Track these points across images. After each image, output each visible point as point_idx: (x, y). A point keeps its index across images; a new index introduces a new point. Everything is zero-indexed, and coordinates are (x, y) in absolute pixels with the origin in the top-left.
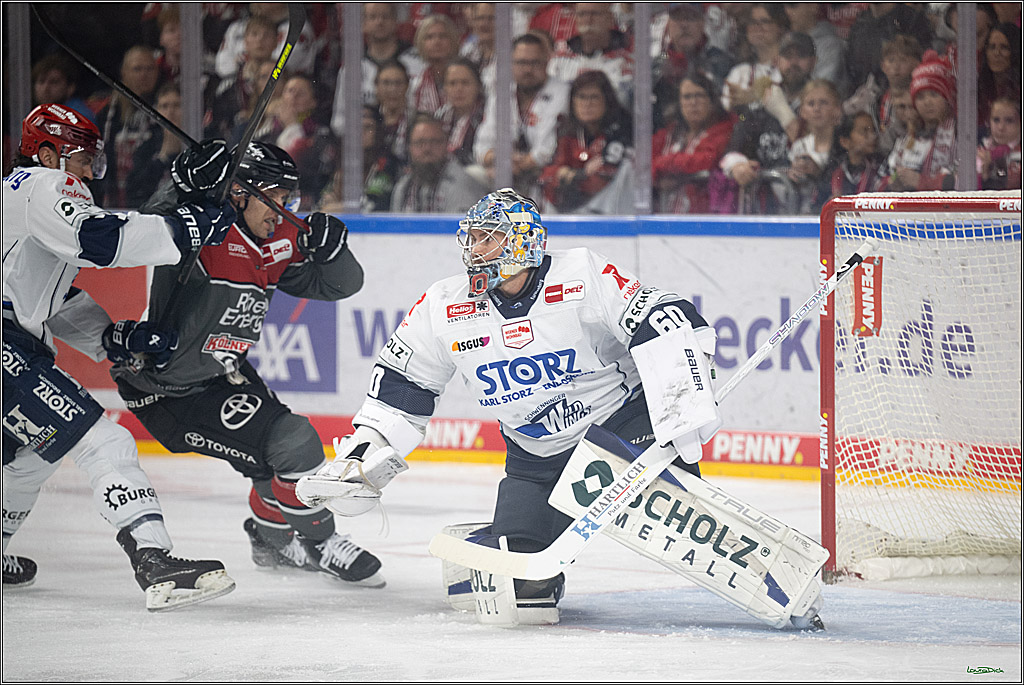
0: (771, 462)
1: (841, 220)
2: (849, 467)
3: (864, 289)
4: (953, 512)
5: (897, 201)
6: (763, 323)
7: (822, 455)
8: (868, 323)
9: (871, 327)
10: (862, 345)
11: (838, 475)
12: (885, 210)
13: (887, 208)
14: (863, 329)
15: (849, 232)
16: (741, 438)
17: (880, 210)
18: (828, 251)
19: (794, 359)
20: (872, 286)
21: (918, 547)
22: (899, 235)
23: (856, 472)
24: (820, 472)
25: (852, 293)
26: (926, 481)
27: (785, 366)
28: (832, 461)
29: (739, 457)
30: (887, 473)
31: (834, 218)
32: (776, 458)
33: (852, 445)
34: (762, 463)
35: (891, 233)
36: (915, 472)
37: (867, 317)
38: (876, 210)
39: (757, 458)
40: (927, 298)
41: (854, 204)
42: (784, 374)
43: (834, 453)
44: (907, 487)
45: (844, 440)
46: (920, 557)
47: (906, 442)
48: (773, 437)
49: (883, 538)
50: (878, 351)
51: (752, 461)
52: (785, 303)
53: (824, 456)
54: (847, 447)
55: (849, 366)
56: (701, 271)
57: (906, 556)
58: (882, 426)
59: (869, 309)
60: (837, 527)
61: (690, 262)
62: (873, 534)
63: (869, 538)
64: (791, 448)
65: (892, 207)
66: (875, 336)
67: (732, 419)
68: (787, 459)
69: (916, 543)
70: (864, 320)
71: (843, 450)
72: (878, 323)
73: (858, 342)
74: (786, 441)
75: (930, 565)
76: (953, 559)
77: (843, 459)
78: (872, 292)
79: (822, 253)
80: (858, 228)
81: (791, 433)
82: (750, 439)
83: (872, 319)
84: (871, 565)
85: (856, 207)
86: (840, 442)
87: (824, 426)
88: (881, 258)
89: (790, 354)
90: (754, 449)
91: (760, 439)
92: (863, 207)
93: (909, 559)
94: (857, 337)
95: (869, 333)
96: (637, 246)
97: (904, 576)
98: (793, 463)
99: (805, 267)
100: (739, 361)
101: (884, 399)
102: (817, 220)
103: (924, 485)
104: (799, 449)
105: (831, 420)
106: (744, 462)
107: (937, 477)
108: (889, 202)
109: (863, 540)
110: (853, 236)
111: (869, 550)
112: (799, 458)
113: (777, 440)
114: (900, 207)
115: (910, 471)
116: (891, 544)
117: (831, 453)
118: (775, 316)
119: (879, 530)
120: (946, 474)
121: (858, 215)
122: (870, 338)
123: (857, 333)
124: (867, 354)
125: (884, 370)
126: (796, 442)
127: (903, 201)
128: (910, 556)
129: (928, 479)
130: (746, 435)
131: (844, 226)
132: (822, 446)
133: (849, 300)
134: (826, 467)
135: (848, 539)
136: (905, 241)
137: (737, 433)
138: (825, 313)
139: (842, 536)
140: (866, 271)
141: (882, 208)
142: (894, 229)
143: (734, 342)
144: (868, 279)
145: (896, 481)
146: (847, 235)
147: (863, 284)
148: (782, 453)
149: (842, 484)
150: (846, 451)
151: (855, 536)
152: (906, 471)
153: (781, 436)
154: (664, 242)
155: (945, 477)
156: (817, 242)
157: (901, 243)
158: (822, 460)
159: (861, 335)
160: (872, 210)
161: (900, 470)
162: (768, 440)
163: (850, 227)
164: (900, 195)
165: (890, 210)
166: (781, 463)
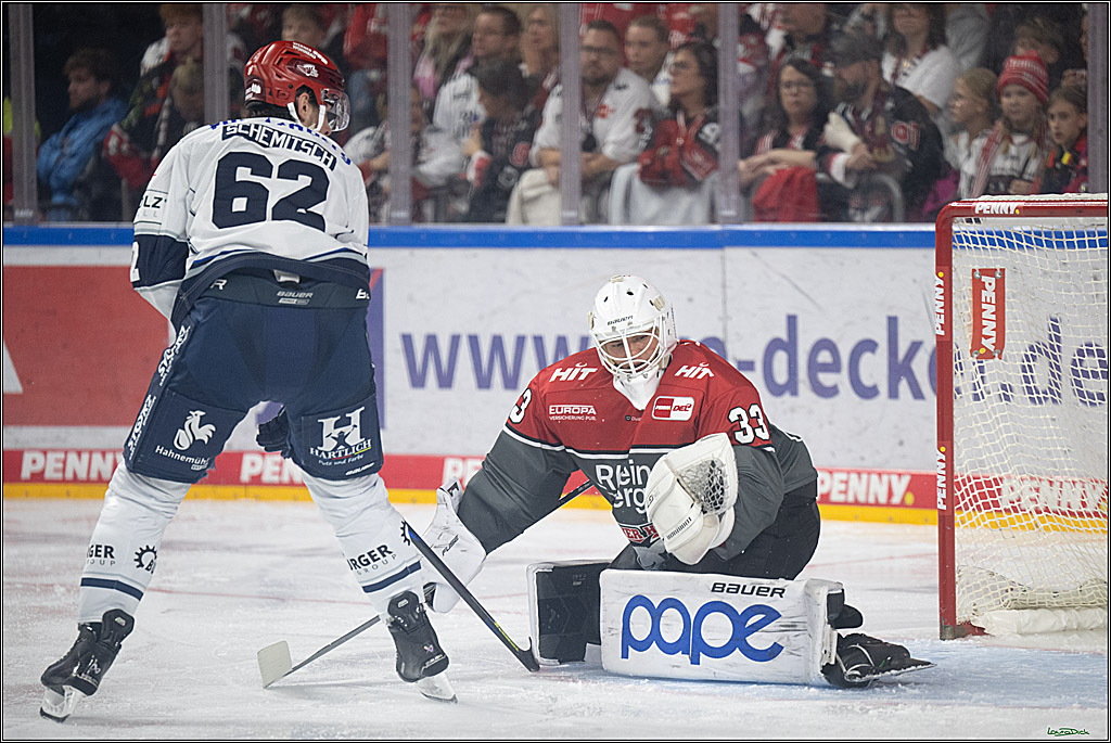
0: (877, 504)
1: (959, 227)
2: (971, 508)
3: (984, 306)
4: (1089, 558)
5: (1022, 204)
6: (868, 345)
7: (939, 494)
8: (988, 344)
9: (992, 348)
10: (981, 369)
11: (957, 516)
12: (1009, 215)
13: (1012, 212)
14: (982, 351)
15: (968, 241)
16: (844, 476)
17: (1004, 215)
18: (944, 263)
19: (904, 386)
20: (994, 302)
21: (1048, 597)
22: (1024, 244)
23: (979, 514)
24: (937, 512)
25: (970, 310)
26: (1057, 524)
27: (893, 393)
28: (951, 501)
29: (841, 498)
30: (1014, 514)
31: (951, 225)
32: (883, 499)
33: (973, 482)
34: (867, 504)
35: (1015, 241)
36: (1044, 514)
37: (987, 337)
38: (999, 215)
39: (862, 499)
40: (1054, 316)
41: (974, 208)
42: (892, 402)
43: (953, 492)
44: (1036, 530)
45: (965, 477)
46: (1052, 609)
47: (1032, 478)
48: (880, 475)
49: (1009, 587)
50: (1000, 376)
51: (856, 503)
52: (893, 322)
53: (941, 495)
54: (968, 484)
55: (968, 393)
56: (796, 287)
57: (1036, 608)
58: (1006, 461)
59: (989, 328)
60: (957, 575)
61: (784, 277)
62: (997, 583)
63: (994, 588)
64: (900, 487)
65: (1017, 212)
66: (997, 359)
67: (833, 454)
68: (896, 500)
69: (1047, 593)
70: (984, 341)
71: (963, 489)
72: (1000, 344)
73: (977, 365)
74: (894, 478)
75: (1063, 618)
76: (1089, 610)
77: (963, 499)
78: (993, 308)
79: (937, 264)
80: (977, 236)
81: (900, 471)
82: (854, 476)
83: (993, 340)
84: (995, 618)
85: (977, 212)
86: (960, 479)
87: (941, 461)
88: (1003, 270)
89: (899, 380)
90: (858, 488)
91: (864, 476)
92: (985, 212)
93: (1040, 611)
94: (975, 361)
95: (989, 355)
96: (723, 258)
97: (1032, 631)
98: (902, 504)
99: (915, 281)
100: (840, 388)
101: (1007, 429)
102: (932, 228)
103: (1055, 528)
104: (909, 489)
105: (949, 454)
106: (846, 503)
107: (1070, 518)
108: (1013, 206)
109: (986, 591)
110: (972, 245)
111: (993, 601)
112: (910, 499)
113: (885, 478)
114: (1026, 211)
115: (1039, 512)
116: (1018, 595)
117: (950, 492)
118: (882, 338)
119: (1004, 578)
120: (1081, 514)
121: (978, 221)
122: (991, 361)
123: (976, 356)
124: (987, 379)
125: (1007, 398)
126: (906, 480)
127: (1030, 205)
128: (1039, 608)
129: (1059, 520)
130: (849, 472)
131: (962, 234)
132: (939, 484)
133: (966, 318)
134: (944, 507)
135: (969, 590)
136: (1031, 251)
137: (838, 471)
138: (942, 333)
139: (962, 586)
140: (987, 286)
141: (1006, 212)
142: (1019, 237)
143: (834, 367)
144: (989, 294)
145: (1024, 524)
146: (966, 244)
147: (983, 300)
148: (890, 494)
149: (962, 526)
150: (966, 490)
151: (977, 587)
152: (1034, 513)
153: (889, 474)
154: (755, 254)
155: (1079, 519)
156: (932, 253)
157: (1027, 253)
158: (939, 500)
159: (981, 357)
160: (995, 215)
161: (1028, 511)
162: (874, 478)
163: (969, 235)
164: (1026, 198)
165: (1015, 215)
166: (889, 504)
